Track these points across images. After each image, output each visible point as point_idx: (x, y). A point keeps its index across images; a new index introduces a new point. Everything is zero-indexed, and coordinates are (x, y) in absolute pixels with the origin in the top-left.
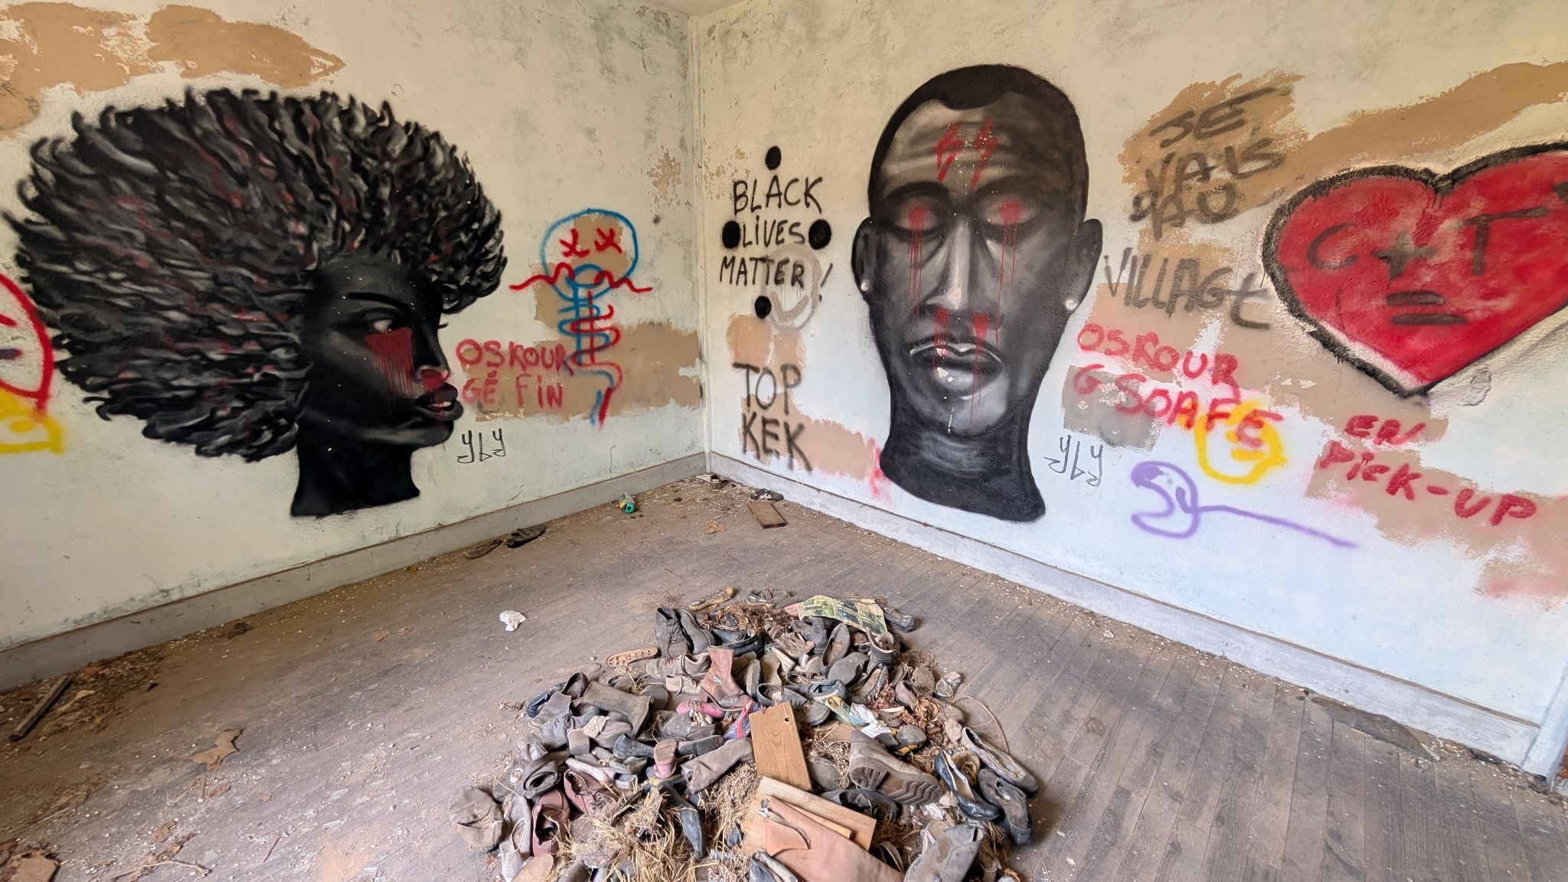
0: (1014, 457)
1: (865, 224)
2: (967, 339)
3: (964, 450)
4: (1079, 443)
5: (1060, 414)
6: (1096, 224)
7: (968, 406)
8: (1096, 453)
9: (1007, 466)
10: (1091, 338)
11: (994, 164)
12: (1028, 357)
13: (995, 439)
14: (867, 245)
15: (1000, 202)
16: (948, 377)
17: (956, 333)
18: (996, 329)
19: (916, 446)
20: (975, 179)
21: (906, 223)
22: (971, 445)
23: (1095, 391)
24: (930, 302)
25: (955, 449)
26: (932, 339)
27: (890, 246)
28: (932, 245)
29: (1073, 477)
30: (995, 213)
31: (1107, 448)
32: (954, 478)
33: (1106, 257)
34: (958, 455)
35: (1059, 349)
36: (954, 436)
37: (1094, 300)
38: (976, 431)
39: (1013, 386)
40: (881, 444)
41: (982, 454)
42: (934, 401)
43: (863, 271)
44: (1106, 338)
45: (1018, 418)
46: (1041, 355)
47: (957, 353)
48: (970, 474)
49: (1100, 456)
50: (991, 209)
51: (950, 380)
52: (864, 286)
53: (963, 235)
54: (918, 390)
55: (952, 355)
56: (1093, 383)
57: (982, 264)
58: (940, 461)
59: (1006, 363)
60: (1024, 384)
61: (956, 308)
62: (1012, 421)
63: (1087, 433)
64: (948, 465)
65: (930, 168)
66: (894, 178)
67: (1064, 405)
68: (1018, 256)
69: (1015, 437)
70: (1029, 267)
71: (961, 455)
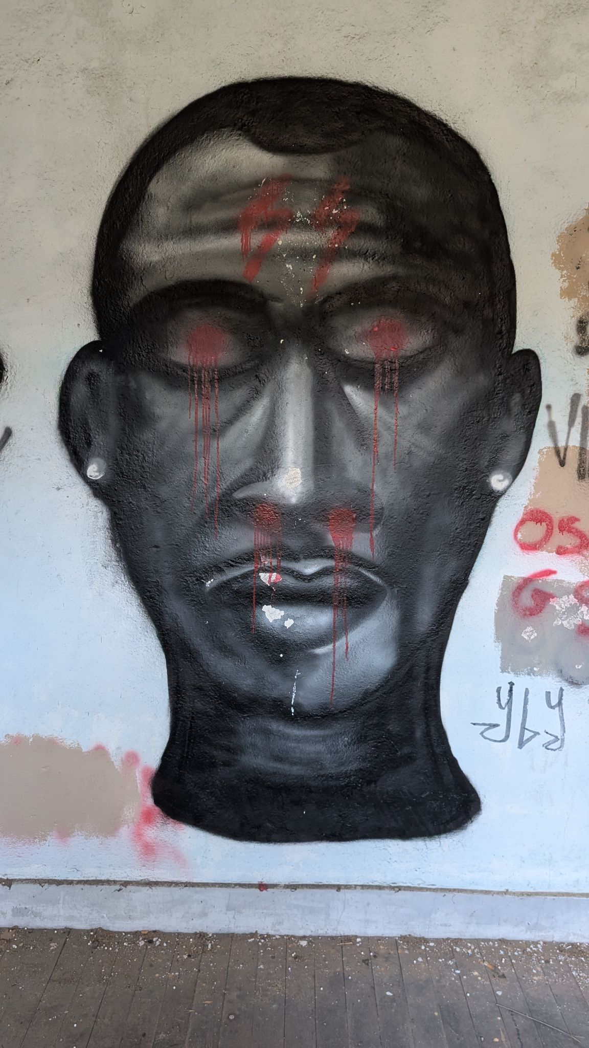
0: (418, 734)
1: (86, 353)
2: (318, 551)
3: (324, 739)
4: (527, 692)
5: (493, 651)
6: (530, 359)
7: (326, 664)
8: (554, 701)
9: (406, 750)
10: (535, 531)
11: (353, 255)
12: (429, 571)
13: (381, 711)
14: (94, 394)
15: (366, 322)
16: (284, 618)
17: (294, 543)
18: (371, 532)
19: (228, 750)
20: (318, 280)
21: (181, 355)
22: (337, 727)
23: (546, 610)
24: (240, 495)
25: (306, 740)
26: (250, 557)
27: (148, 396)
28: (239, 395)
29: (521, 744)
30: (359, 338)
31: (569, 690)
32: (309, 790)
33: (549, 407)
34: (311, 749)
35: (482, 553)
36: (304, 717)
37: (535, 473)
38: (344, 703)
39: (406, 618)
40: (152, 758)
41: (361, 739)
42: (258, 664)
43: (89, 443)
44: (556, 530)
45: (420, 671)
46: (453, 564)
47: (299, 576)
48: (338, 777)
49: (560, 704)
50: (350, 332)
51: (289, 623)
52: (94, 471)
53: (298, 376)
54: (225, 650)
55: (290, 582)
56: (543, 598)
57: (338, 425)
58: (279, 766)
59: (391, 585)
60: (425, 615)
61: (294, 501)
62: (410, 676)
63: (540, 674)
64: (296, 770)
65: (226, 256)
66: (149, 269)
67: (498, 637)
68: (403, 410)
69: (417, 700)
70: (424, 427)
71: (320, 747)
